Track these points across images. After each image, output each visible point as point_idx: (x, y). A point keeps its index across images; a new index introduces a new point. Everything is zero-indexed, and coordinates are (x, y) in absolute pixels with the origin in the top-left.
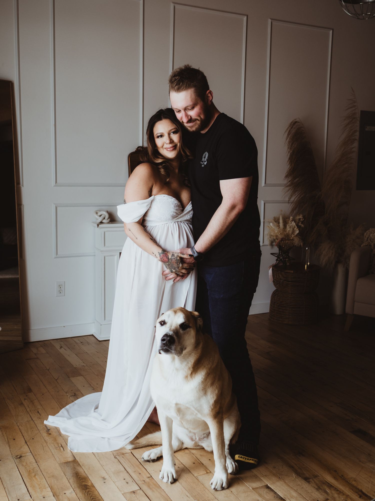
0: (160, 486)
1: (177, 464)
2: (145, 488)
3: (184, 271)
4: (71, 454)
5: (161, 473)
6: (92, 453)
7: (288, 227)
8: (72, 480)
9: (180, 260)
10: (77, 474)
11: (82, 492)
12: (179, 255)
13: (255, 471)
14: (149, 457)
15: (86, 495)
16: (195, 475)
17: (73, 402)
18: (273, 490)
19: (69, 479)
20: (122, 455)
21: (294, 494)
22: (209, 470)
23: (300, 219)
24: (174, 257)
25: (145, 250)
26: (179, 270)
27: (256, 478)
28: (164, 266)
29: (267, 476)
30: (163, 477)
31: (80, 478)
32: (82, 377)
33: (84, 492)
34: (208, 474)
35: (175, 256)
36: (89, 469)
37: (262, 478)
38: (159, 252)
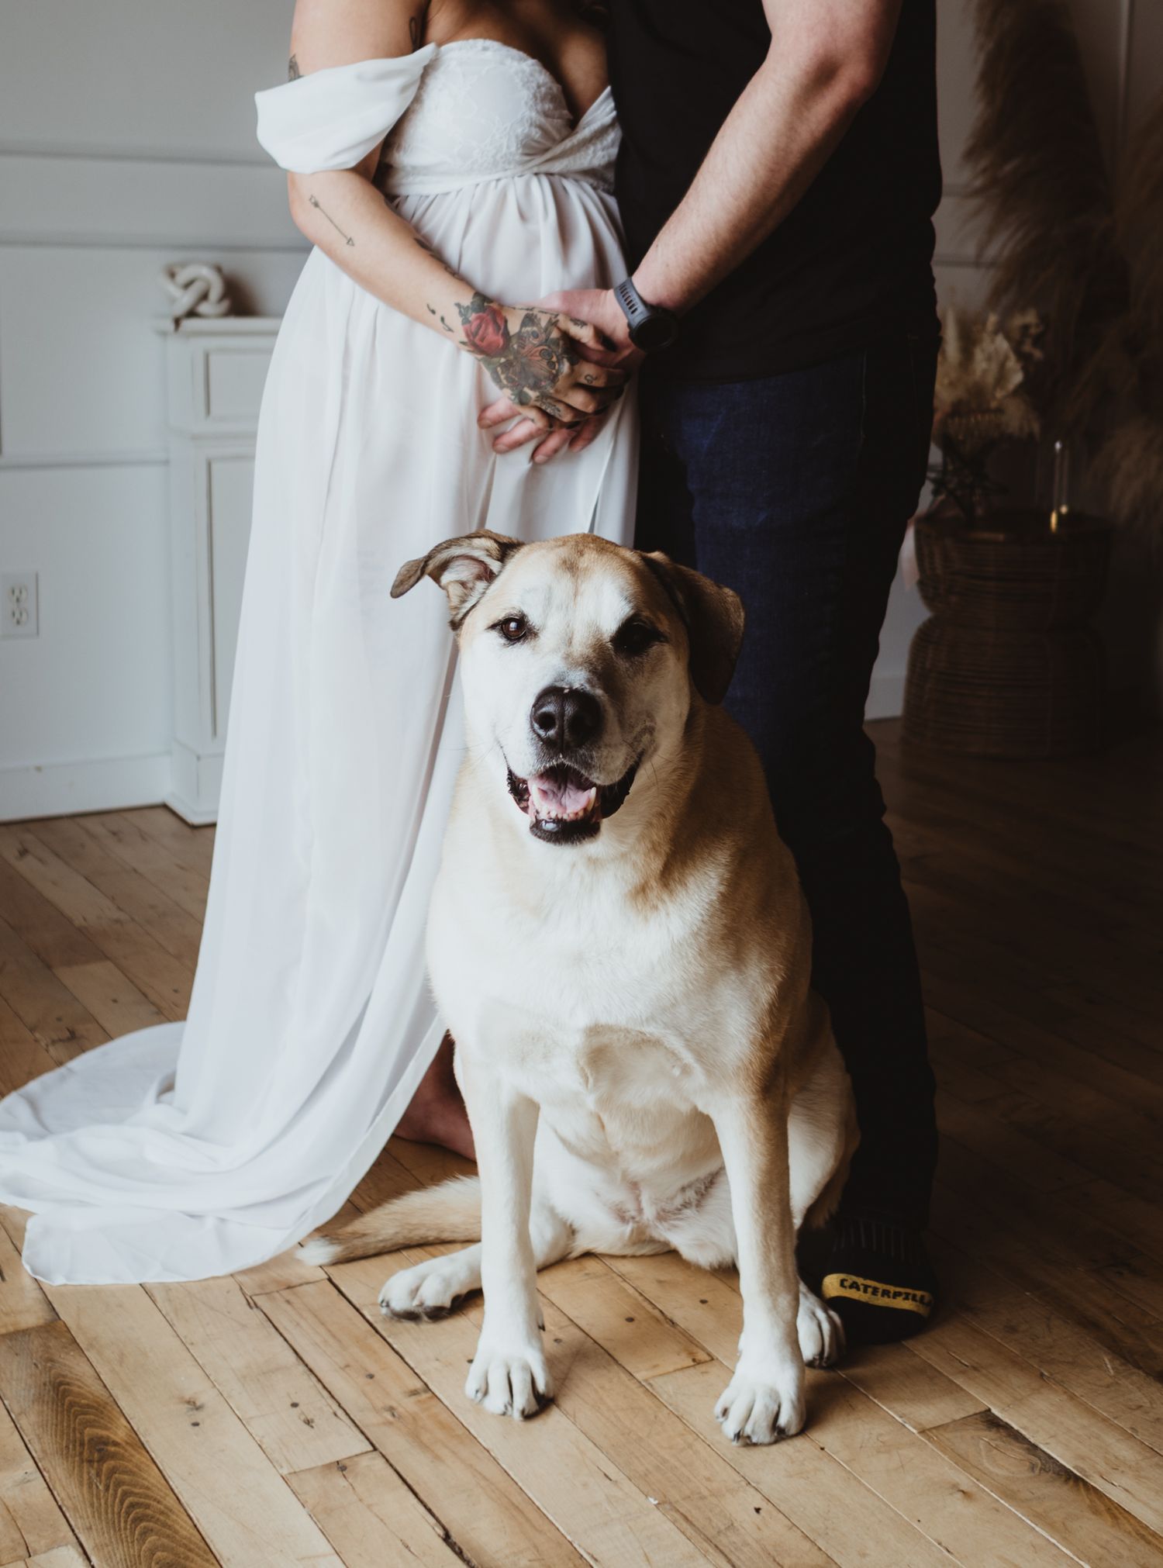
0: (472, 1431)
1: (552, 1328)
2: (395, 1443)
3: (578, 400)
4: (37, 1294)
5: (476, 1370)
6: (141, 1285)
7: (979, 355)
8: (33, 1418)
9: (561, 343)
10: (62, 1387)
11: (82, 1477)
12: (558, 321)
13: (925, 1351)
14: (413, 1298)
15: (101, 1487)
16: (639, 1376)
17: (60, 1064)
18: (1021, 1434)
19: (20, 1414)
20: (286, 1294)
21: (1125, 1451)
22: (704, 1349)
23: (1025, 328)
24: (535, 329)
25: (393, 300)
26: (557, 391)
27: (933, 1381)
28: (487, 375)
29: (984, 1371)
30: (483, 1389)
31: (72, 1405)
32: (110, 964)
33: (89, 1473)
34: (703, 1368)
35: (538, 324)
36: (121, 1362)
37: (959, 1381)
38: (458, 305)
